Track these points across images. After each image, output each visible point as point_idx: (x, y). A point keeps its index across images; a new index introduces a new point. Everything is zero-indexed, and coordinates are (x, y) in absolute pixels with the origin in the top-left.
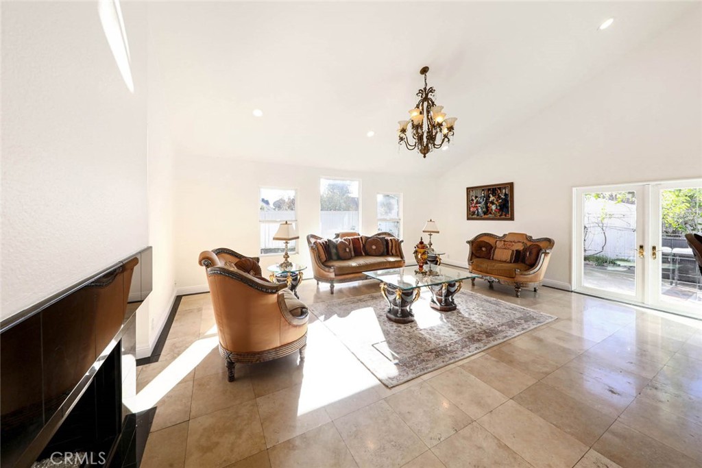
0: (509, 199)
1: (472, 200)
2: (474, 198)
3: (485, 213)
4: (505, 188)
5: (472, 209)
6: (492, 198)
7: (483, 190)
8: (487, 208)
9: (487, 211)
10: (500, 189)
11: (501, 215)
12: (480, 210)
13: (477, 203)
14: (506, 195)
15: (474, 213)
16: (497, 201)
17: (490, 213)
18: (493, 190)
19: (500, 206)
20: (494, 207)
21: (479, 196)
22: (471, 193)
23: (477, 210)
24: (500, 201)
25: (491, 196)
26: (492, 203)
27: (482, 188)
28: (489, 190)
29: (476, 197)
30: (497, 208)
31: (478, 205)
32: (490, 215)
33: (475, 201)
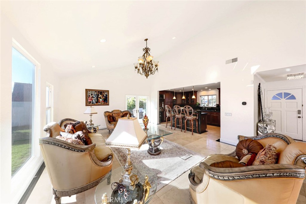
0: (108, 97)
1: (89, 96)
2: (90, 95)
3: (97, 102)
4: (106, 92)
5: (89, 100)
6: (100, 96)
7: (96, 92)
8: (98, 100)
9: (98, 102)
10: (104, 92)
11: (104, 103)
12: (94, 101)
13: (92, 97)
14: (106, 95)
15: (90, 102)
16: (102, 97)
17: (99, 102)
18: (101, 92)
19: (103, 99)
20: (101, 100)
21: (93, 94)
22: (89, 92)
23: (92, 101)
24: (104, 97)
25: (100, 95)
26: (100, 98)
27: (96, 91)
28: (99, 92)
29: (92, 95)
30: (102, 100)
31: (93, 99)
32: (99, 103)
33: (91, 96)
